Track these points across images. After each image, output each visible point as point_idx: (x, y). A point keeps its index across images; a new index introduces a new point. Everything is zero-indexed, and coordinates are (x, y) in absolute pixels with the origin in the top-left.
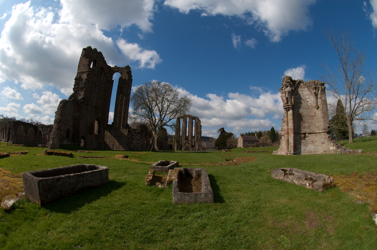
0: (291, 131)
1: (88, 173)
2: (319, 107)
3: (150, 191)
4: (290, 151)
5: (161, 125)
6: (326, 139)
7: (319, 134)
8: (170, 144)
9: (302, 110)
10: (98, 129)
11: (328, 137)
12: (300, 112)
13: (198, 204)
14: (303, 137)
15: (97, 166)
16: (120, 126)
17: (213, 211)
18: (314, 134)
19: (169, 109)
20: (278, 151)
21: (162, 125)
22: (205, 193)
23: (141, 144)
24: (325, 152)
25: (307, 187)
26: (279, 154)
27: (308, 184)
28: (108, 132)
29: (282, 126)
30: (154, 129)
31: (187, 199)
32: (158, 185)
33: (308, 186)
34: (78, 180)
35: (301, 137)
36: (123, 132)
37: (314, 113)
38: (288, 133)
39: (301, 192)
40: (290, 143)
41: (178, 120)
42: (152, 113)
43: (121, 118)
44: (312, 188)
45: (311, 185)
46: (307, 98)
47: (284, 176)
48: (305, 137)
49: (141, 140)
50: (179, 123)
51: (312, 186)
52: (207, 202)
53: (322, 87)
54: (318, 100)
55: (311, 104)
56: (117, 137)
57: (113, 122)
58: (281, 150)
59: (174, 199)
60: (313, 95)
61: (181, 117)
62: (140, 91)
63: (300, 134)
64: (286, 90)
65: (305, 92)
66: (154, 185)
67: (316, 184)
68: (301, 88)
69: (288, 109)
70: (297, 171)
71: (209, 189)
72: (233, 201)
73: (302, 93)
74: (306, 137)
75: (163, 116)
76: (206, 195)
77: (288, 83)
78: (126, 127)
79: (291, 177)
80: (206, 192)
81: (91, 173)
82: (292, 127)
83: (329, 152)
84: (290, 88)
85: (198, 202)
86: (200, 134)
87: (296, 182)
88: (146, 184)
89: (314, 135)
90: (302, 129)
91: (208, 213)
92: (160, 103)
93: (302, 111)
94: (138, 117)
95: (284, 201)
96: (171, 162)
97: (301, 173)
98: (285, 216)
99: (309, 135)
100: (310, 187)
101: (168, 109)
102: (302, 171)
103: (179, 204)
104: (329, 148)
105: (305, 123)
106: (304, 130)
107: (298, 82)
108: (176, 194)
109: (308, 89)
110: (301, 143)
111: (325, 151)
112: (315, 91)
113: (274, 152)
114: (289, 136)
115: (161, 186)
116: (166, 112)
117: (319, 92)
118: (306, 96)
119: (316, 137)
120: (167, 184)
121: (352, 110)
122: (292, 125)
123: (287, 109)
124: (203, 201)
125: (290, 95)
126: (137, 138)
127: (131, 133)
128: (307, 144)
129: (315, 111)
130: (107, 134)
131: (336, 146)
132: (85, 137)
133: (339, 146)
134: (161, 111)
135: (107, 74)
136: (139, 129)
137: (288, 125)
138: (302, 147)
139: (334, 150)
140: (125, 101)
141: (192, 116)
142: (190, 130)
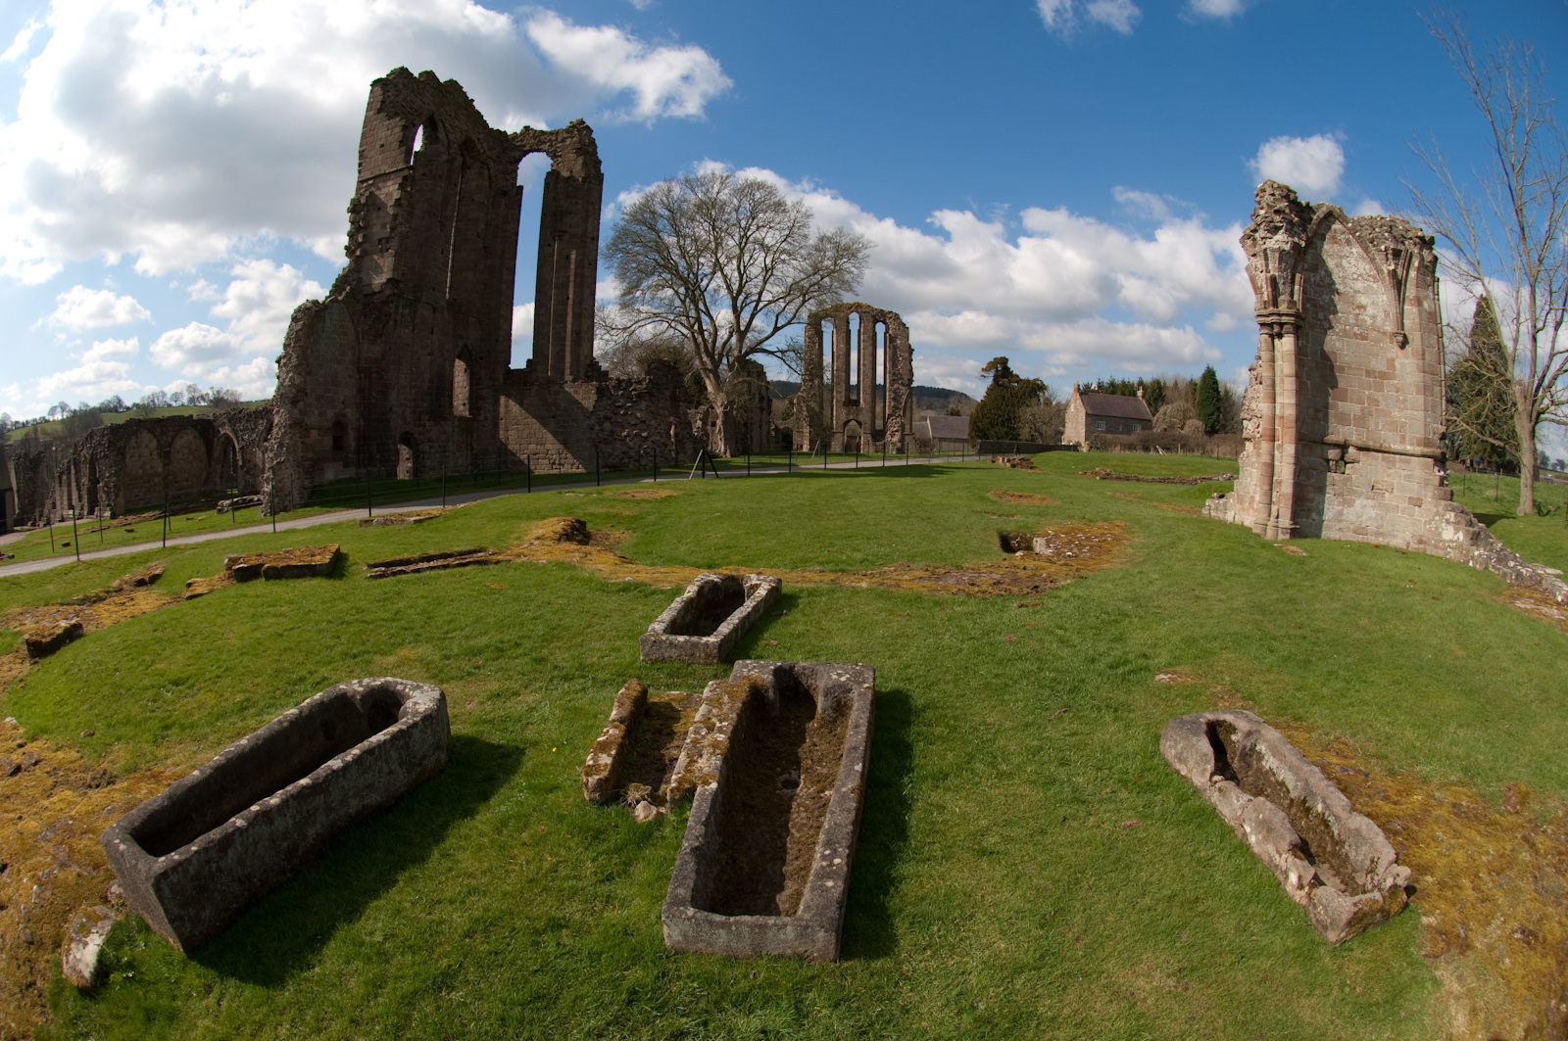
2: (1410, 340)
4: (1277, 517)
5: (741, 351)
6: (1430, 488)
7: (1402, 460)
8: (782, 427)
9: (1338, 340)
10: (467, 395)
11: (1437, 481)
12: (1326, 349)
14: (1337, 462)
16: (563, 374)
18: (1380, 454)
19: (771, 280)
20: (1229, 505)
21: (744, 351)
23: (653, 442)
24: (1422, 546)
25: (1289, 889)
26: (1229, 517)
28: (512, 403)
29: (1250, 396)
30: (710, 371)
35: (1328, 461)
36: (576, 396)
37: (1388, 360)
38: (1274, 436)
40: (1280, 483)
41: (813, 327)
42: (701, 306)
43: (564, 338)
44: (1304, 901)
46: (1359, 292)
48: (1342, 461)
49: (653, 421)
50: (816, 339)
53: (1426, 253)
54: (1405, 307)
55: (1374, 318)
56: (554, 418)
57: (531, 358)
58: (1241, 502)
60: (1383, 281)
61: (826, 315)
62: (644, 216)
63: (1323, 443)
64: (1272, 244)
65: (1353, 261)
68: (1334, 240)
69: (1276, 329)
73: (1337, 265)
74: (1346, 463)
75: (745, 316)
78: (589, 373)
82: (1290, 412)
83: (1436, 547)
84: (1285, 236)
86: (906, 382)
89: (1383, 459)
90: (1333, 425)
92: (729, 259)
93: (1337, 344)
94: (642, 323)
99: (1362, 456)
100: (1301, 897)
101: (765, 282)
104: (1437, 528)
105: (1344, 400)
106: (1341, 429)
107: (1320, 214)
109: (1366, 250)
110: (1325, 486)
111: (1421, 542)
112: (1393, 267)
113: (1210, 507)
114: (1278, 449)
116: (760, 294)
117: (1413, 273)
118: (1357, 279)
119: (1390, 471)
122: (1290, 404)
123: (1272, 329)
125: (1285, 270)
126: (637, 417)
127: (609, 399)
128: (1351, 492)
129: (1389, 355)
130: (507, 412)
131: (1468, 531)
132: (416, 436)
133: (1479, 534)
134: (739, 292)
135: (492, 165)
136: (644, 379)
137: (1274, 402)
138: (1326, 505)
139: (1459, 547)
140: (576, 268)
141: (873, 309)
142: (864, 365)
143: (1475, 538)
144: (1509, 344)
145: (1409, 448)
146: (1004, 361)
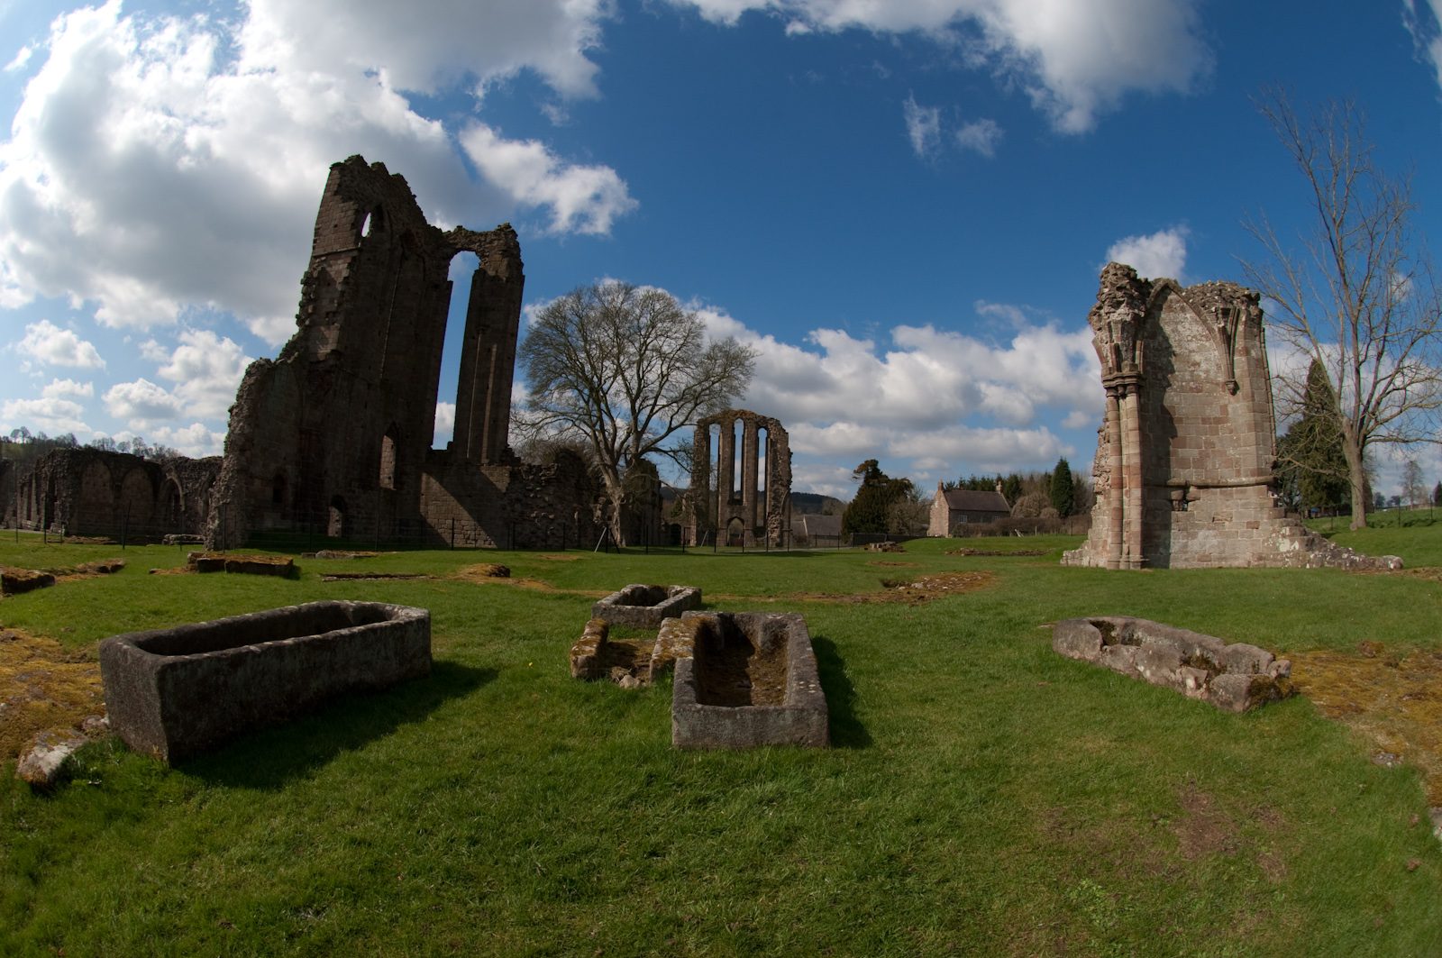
0: (1132, 477)
1: (353, 635)
2: (1240, 387)
3: (588, 699)
4: (1128, 553)
5: (637, 450)
6: (1266, 510)
7: (1237, 491)
8: (671, 523)
9: (1176, 395)
10: (393, 469)
11: (1271, 504)
12: (1165, 404)
13: (767, 751)
14: (1179, 501)
15: (388, 608)
16: (480, 457)
17: (827, 777)
18: (1218, 490)
19: (666, 386)
20: (1084, 552)
21: (640, 449)
22: (797, 709)
23: (559, 524)
24: (1262, 562)
25: (1189, 693)
26: (1085, 562)
27: (1190, 683)
28: (432, 480)
29: (1099, 454)
30: (609, 467)
31: (726, 732)
32: (621, 679)
33: (1191, 689)
34: (315, 664)
35: (1171, 501)
36: (491, 478)
37: (1221, 407)
38: (1122, 484)
39: (1166, 712)
40: (1129, 523)
41: (702, 430)
42: (603, 405)
43: (483, 425)
44: (1206, 696)
45: (1204, 686)
46: (1194, 351)
47: (1102, 646)
48: (1184, 500)
49: (559, 506)
50: (704, 443)
51: (1208, 689)
52: (802, 741)
53: (1252, 309)
54: (1235, 358)
55: (1207, 372)
56: (470, 496)
57: (452, 440)
58: (1095, 547)
59: (677, 730)
60: (1214, 338)
61: (714, 420)
62: (555, 320)
63: (1167, 486)
64: (1115, 317)
65: (1187, 326)
66: (603, 676)
67: (1223, 684)
68: (1170, 309)
69: (1121, 390)
70: (1150, 631)
71: (811, 694)
72: (901, 742)
73: (1173, 331)
74: (1187, 502)
75: (642, 417)
76: (800, 715)
77: (1119, 289)
78: (504, 458)
79: (1128, 651)
80: (800, 705)
81: (362, 633)
82: (1136, 461)
83: (1275, 560)
84: (1127, 309)
85: (767, 745)
86: (785, 483)
87: (1148, 674)
88: (574, 674)
89: (1221, 493)
90: (1174, 470)
91: (807, 784)
92: (630, 364)
93: (1175, 399)
94: (548, 420)
95: (1097, 743)
96: (673, 591)
97: (1166, 637)
98: (1099, 802)
99: (1202, 493)
100: (1201, 694)
101: (661, 387)
102: (1169, 629)
103: (695, 750)
104: (1274, 544)
105: (1184, 447)
106: (1182, 472)
107: (1157, 287)
108: (684, 710)
109: (1199, 314)
110: (1171, 523)
111: (1260, 558)
112: (1222, 325)
113: (1067, 556)
114: (1126, 495)
115: (629, 680)
116: (656, 399)
117: (1241, 328)
118: (1191, 341)
119: (1228, 503)
120: (653, 673)
121: (1365, 402)
122: (1135, 454)
123: (1117, 391)
124: (787, 739)
125: (1127, 338)
126: (545, 501)
127: (521, 482)
128: (1194, 526)
129: (1222, 402)
130: (428, 488)
131: (1303, 540)
132: (346, 500)
133: (1313, 540)
134: (638, 396)
135: (427, 259)
136: (553, 466)
137: (1121, 454)
138: (1172, 540)
139: (1296, 555)
140: (496, 361)
141: (756, 416)
142: (747, 468)
143: (1310, 545)
144: (1334, 383)
145: (1244, 479)
146: (874, 463)
